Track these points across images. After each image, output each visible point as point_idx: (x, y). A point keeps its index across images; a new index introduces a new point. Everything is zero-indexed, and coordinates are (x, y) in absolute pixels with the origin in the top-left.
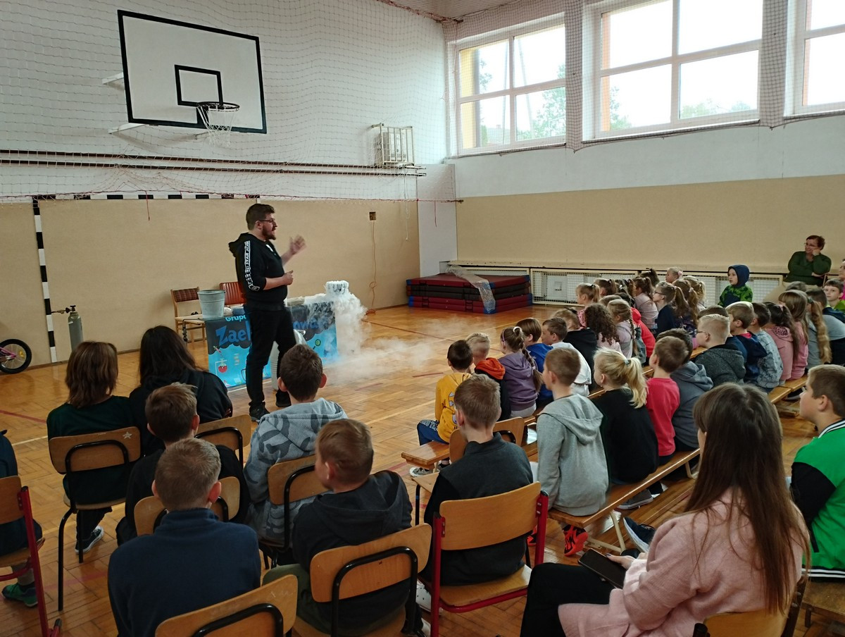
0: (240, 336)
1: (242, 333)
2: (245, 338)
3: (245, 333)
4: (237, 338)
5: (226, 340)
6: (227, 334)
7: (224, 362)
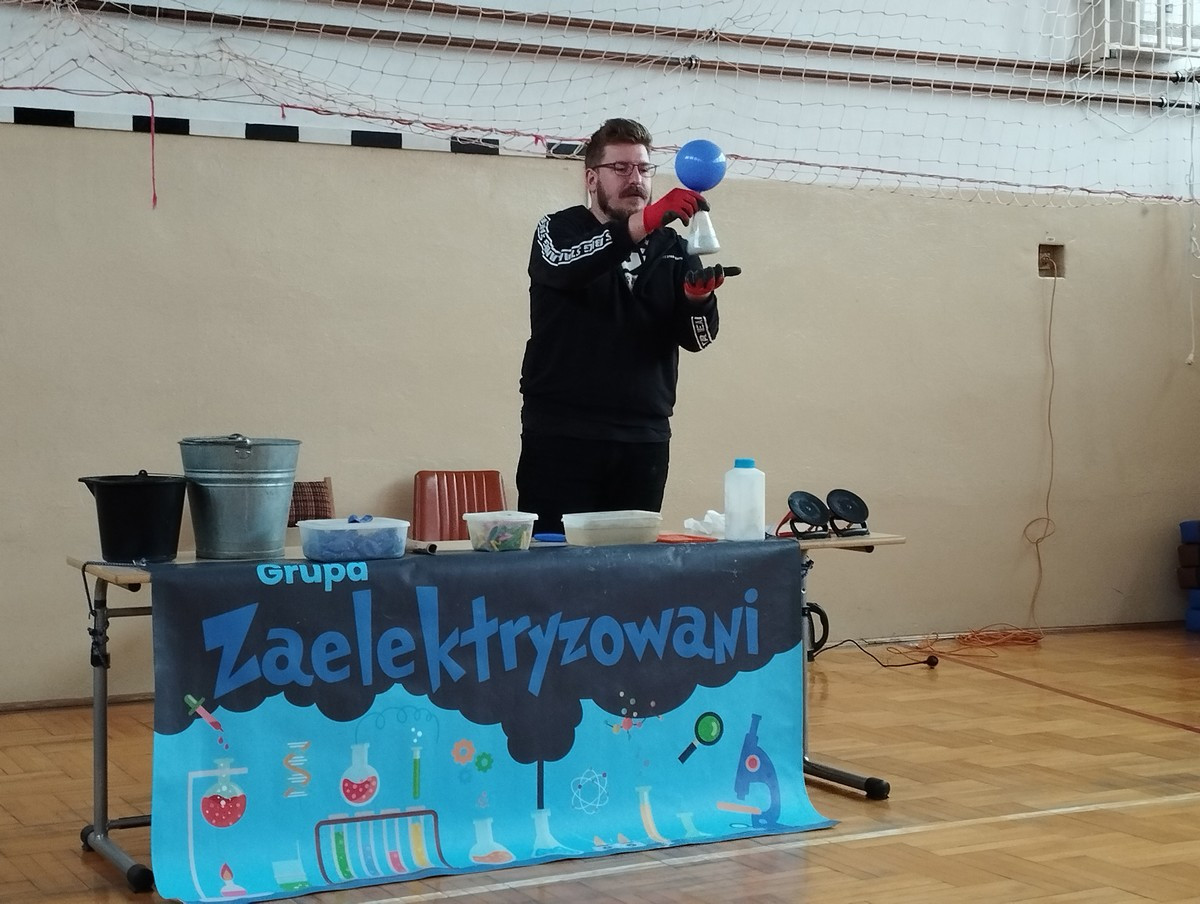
0: (320, 657)
1: (331, 647)
2: (344, 673)
3: (344, 649)
4: (307, 666)
5: (251, 670)
6: (256, 644)
7: (234, 779)
